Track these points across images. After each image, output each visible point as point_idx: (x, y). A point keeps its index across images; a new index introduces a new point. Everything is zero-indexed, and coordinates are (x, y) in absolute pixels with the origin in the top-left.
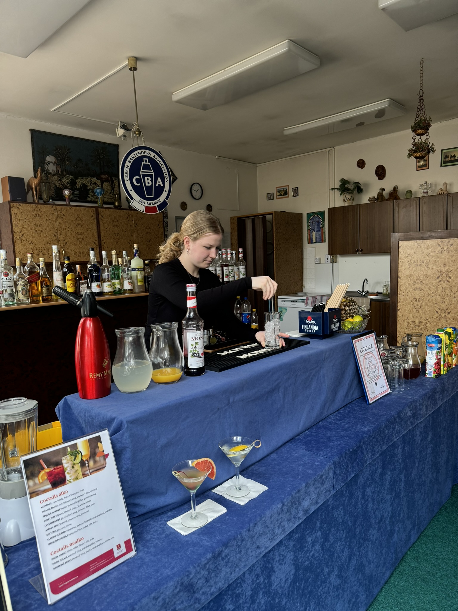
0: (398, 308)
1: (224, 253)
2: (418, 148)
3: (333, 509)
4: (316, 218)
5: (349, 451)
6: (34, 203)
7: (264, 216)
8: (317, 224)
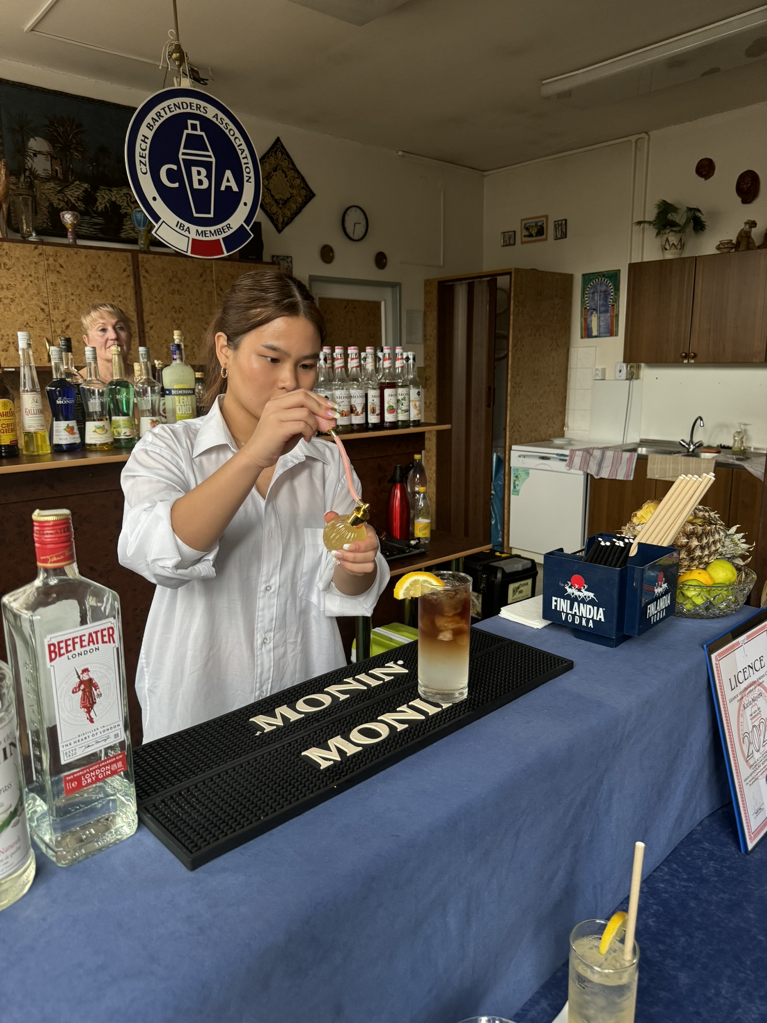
1: (387, 356)
4: (601, 284)
7: (492, 278)
8: (601, 298)
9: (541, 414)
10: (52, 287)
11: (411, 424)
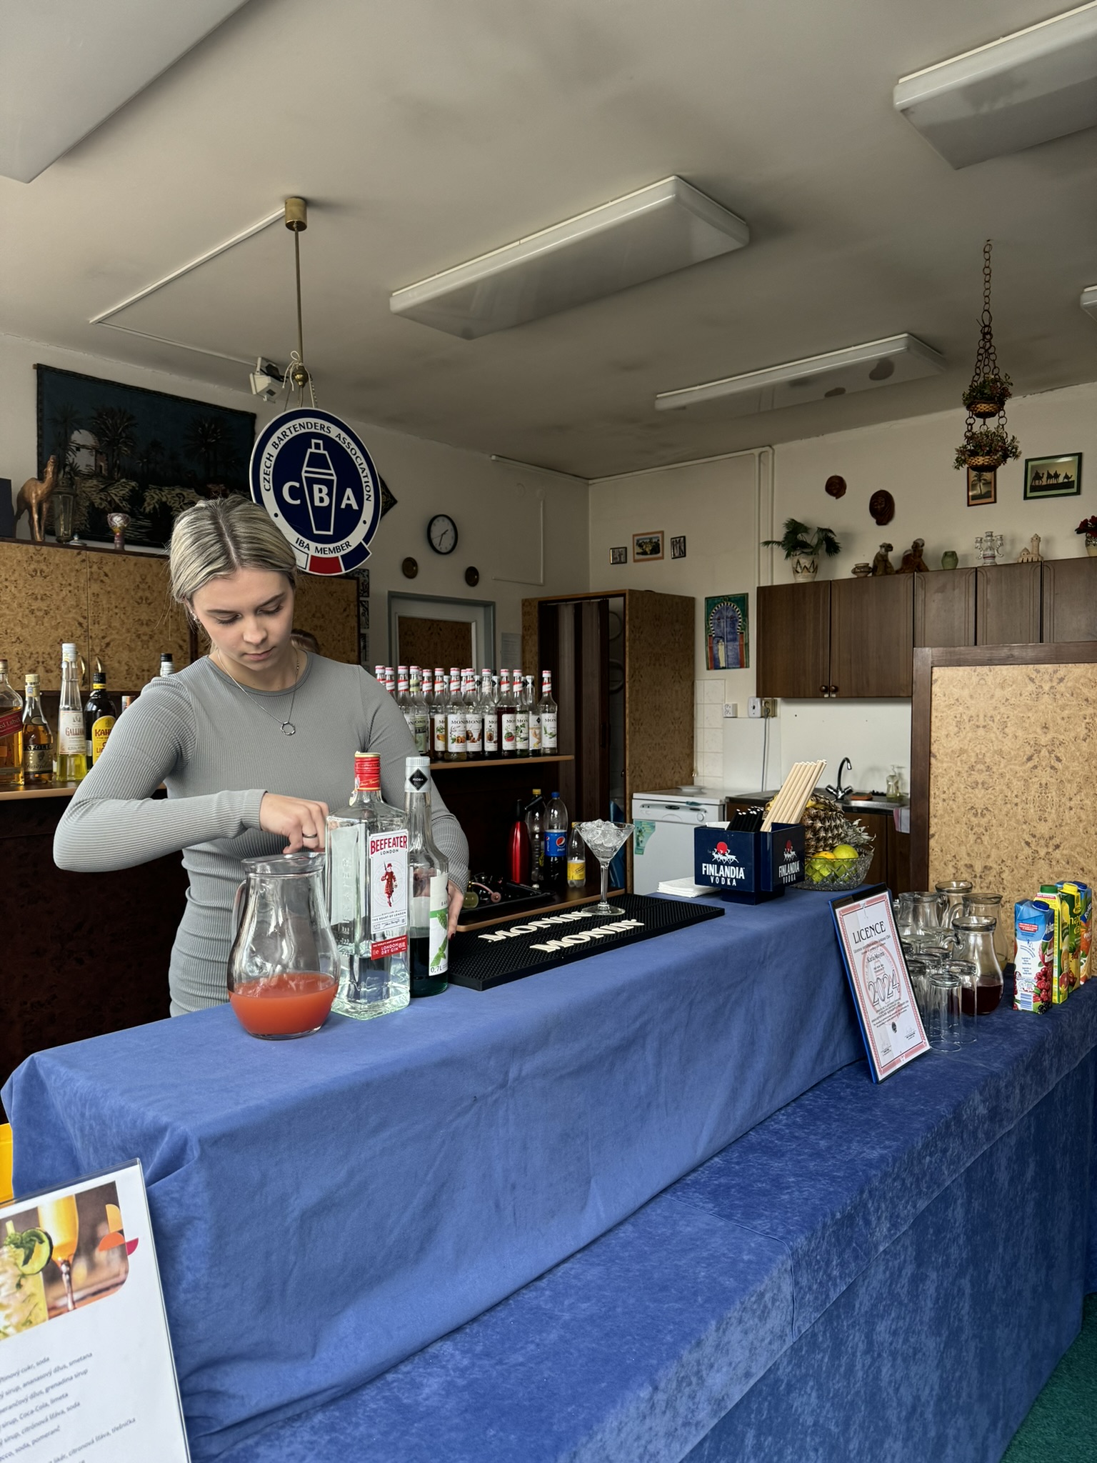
0: (931, 832)
1: (504, 679)
2: (981, 447)
3: (790, 1388)
5: (832, 1219)
6: (32, 541)
7: (603, 600)
8: (728, 625)
10: (93, 598)
11: (531, 754)
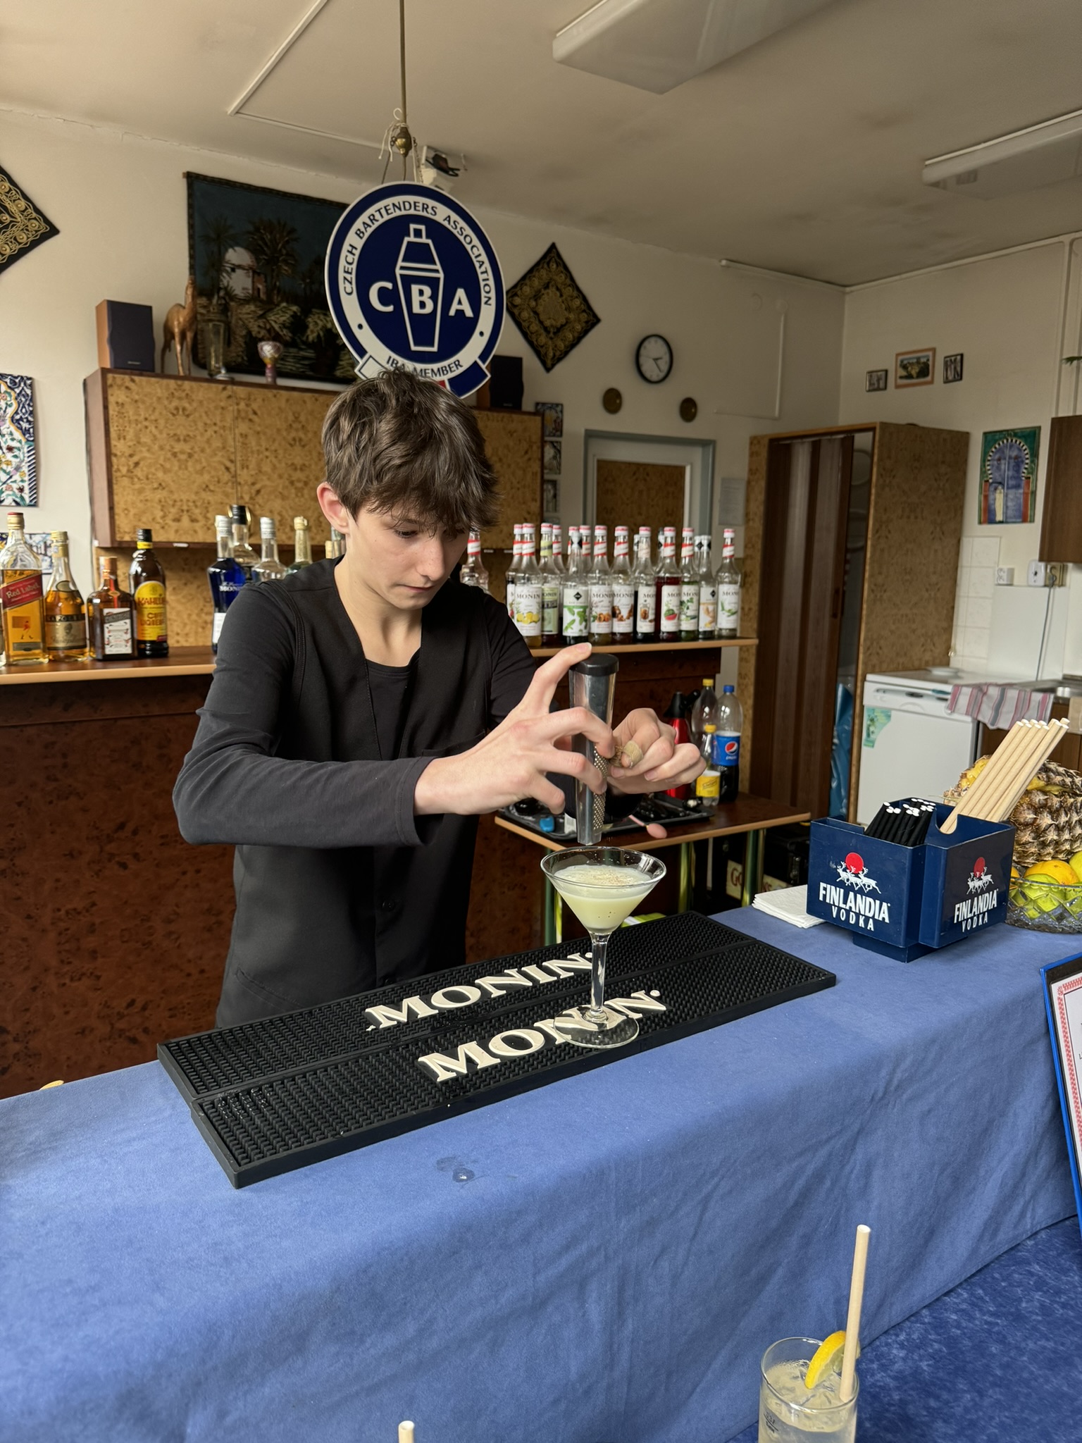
1: (669, 541)
4: (1011, 446)
7: (848, 436)
8: (1011, 468)
9: (914, 631)
10: (241, 440)
11: (700, 636)
